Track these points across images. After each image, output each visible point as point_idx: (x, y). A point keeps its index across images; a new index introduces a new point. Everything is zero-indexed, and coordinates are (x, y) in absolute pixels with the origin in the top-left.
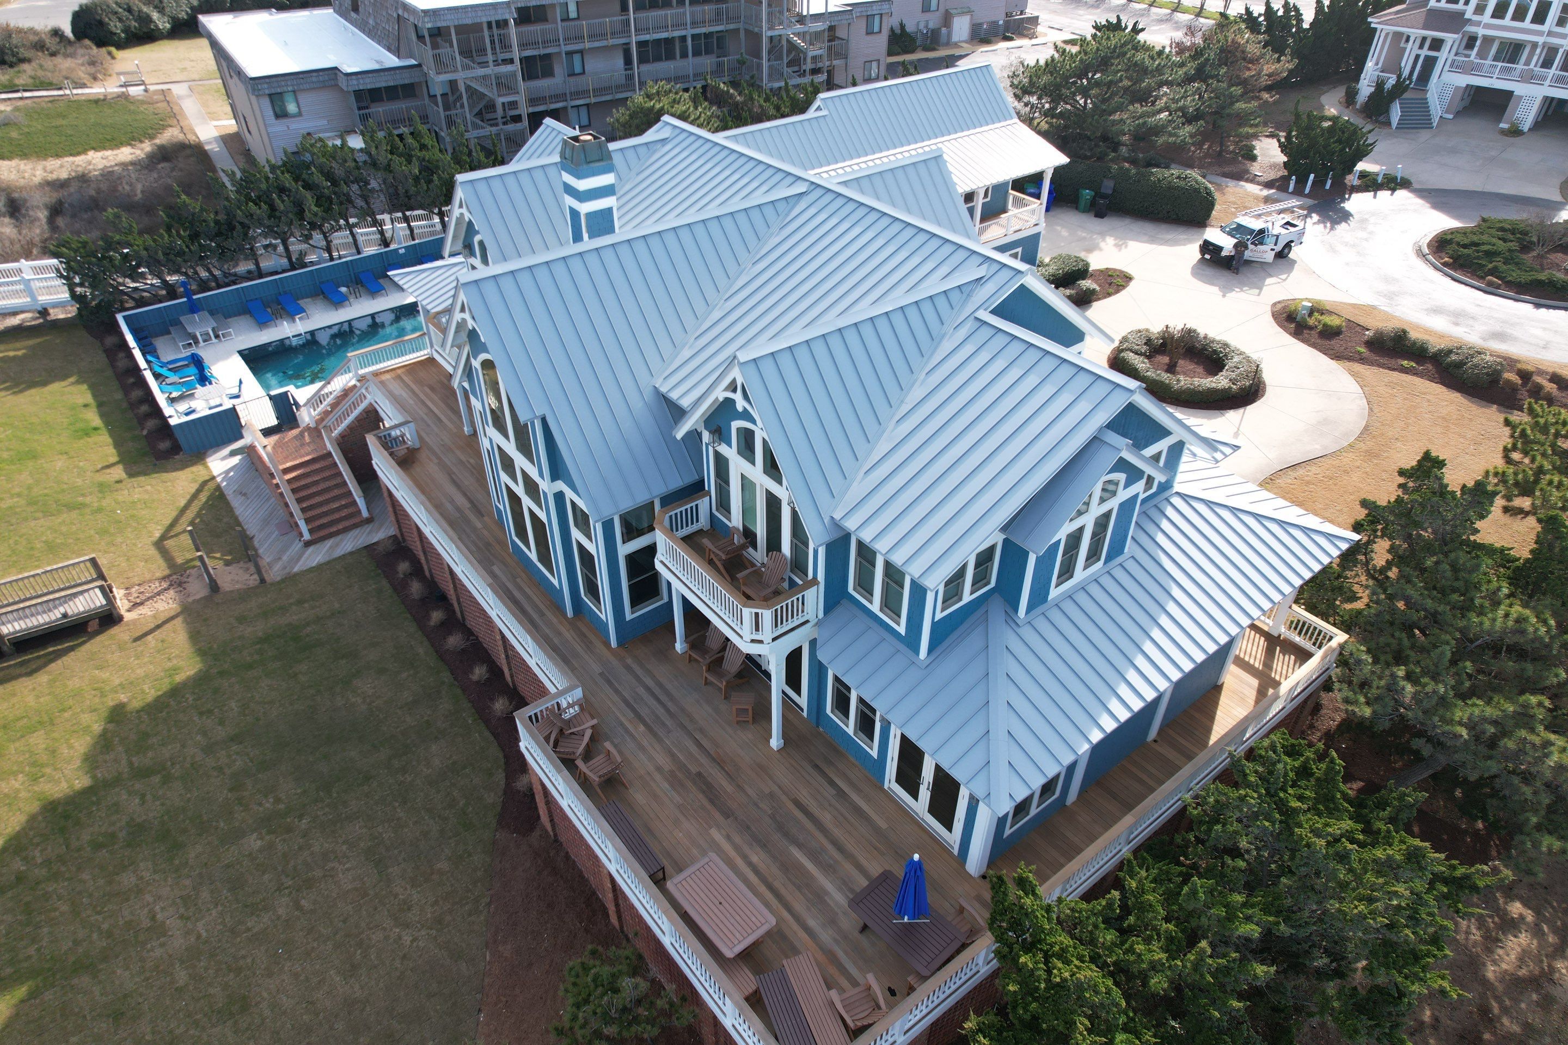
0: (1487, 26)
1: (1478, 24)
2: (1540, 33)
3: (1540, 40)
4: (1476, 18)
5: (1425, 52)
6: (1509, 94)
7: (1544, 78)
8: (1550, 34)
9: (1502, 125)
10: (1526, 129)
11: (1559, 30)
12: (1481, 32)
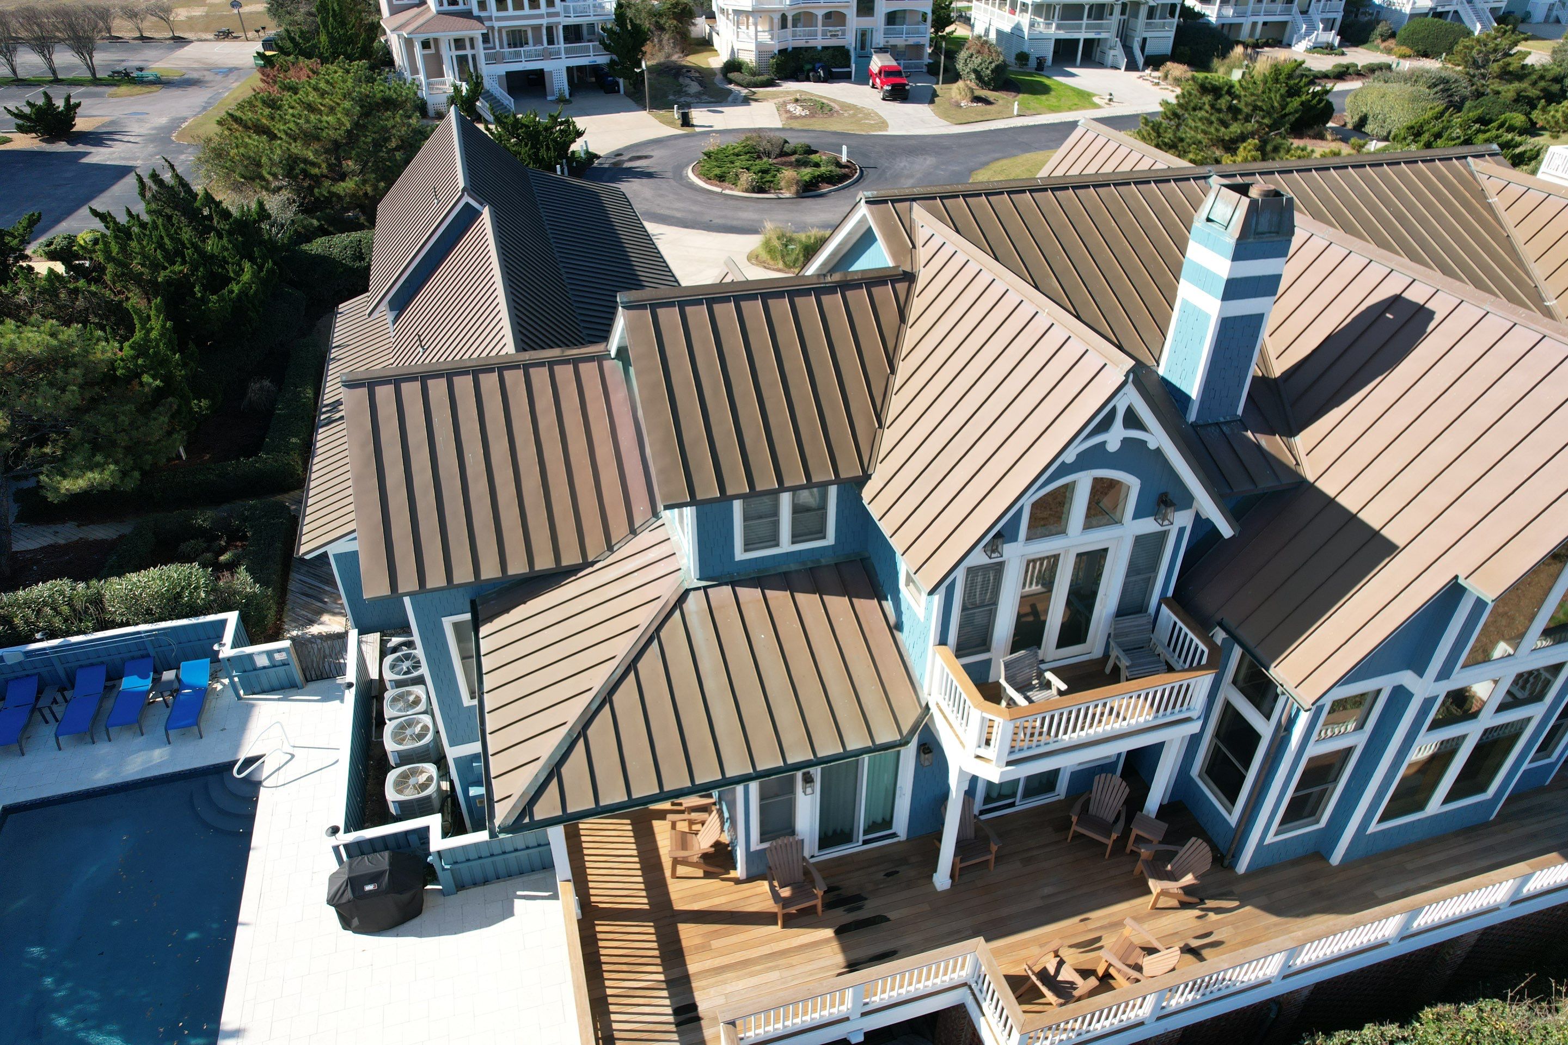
0: (498, 19)
1: (490, 18)
2: (541, 16)
3: (544, 22)
4: (483, 14)
5: (455, 53)
6: (541, 71)
7: (559, 53)
8: (549, 15)
9: (549, 98)
10: (567, 97)
11: (551, 10)
12: (497, 24)
